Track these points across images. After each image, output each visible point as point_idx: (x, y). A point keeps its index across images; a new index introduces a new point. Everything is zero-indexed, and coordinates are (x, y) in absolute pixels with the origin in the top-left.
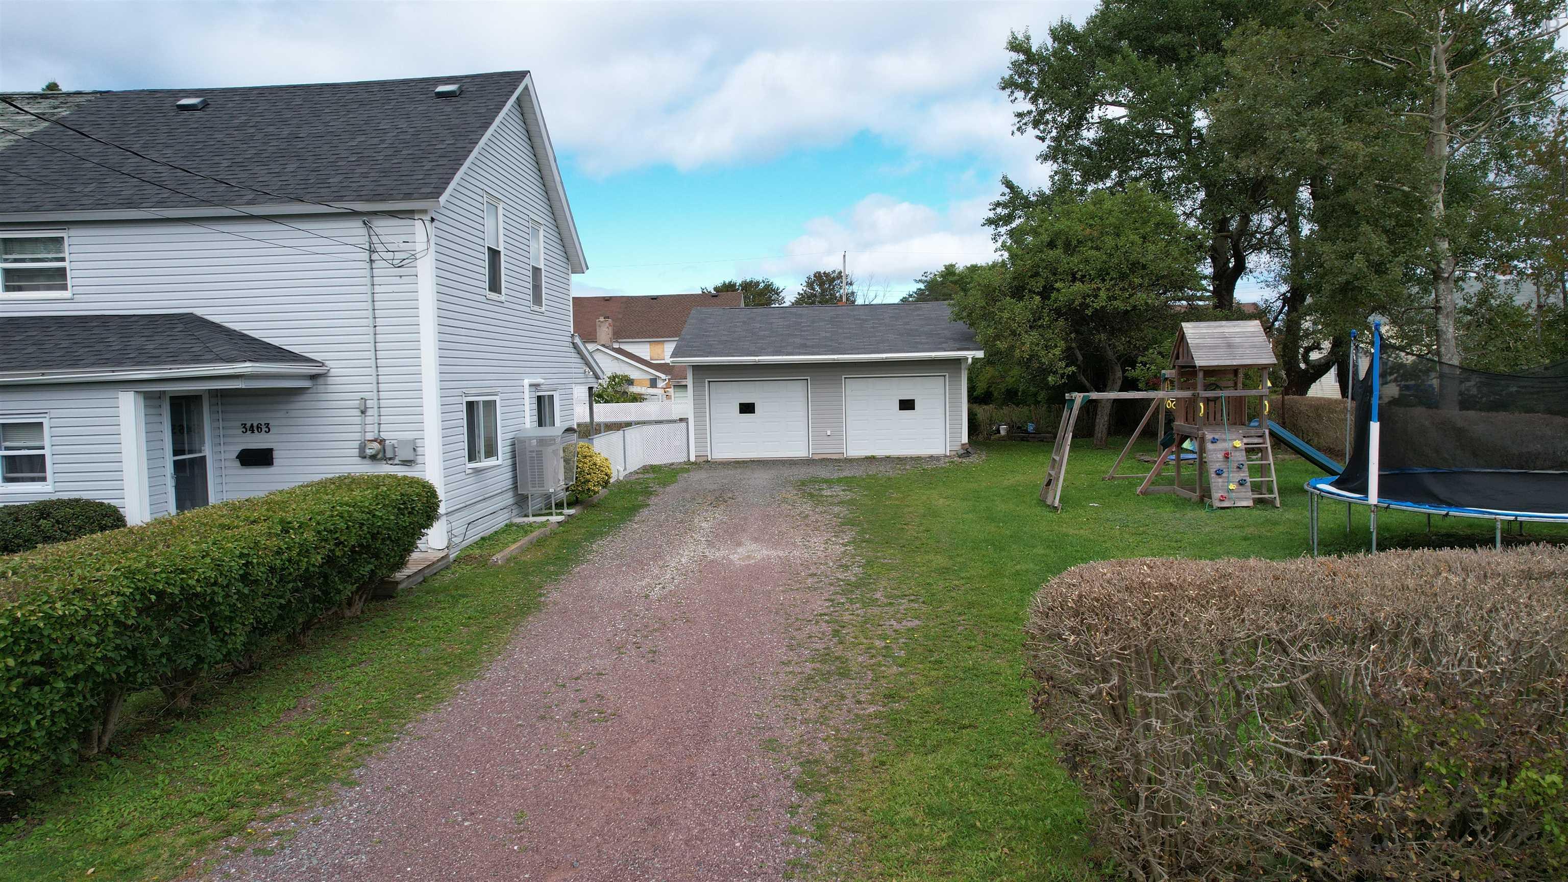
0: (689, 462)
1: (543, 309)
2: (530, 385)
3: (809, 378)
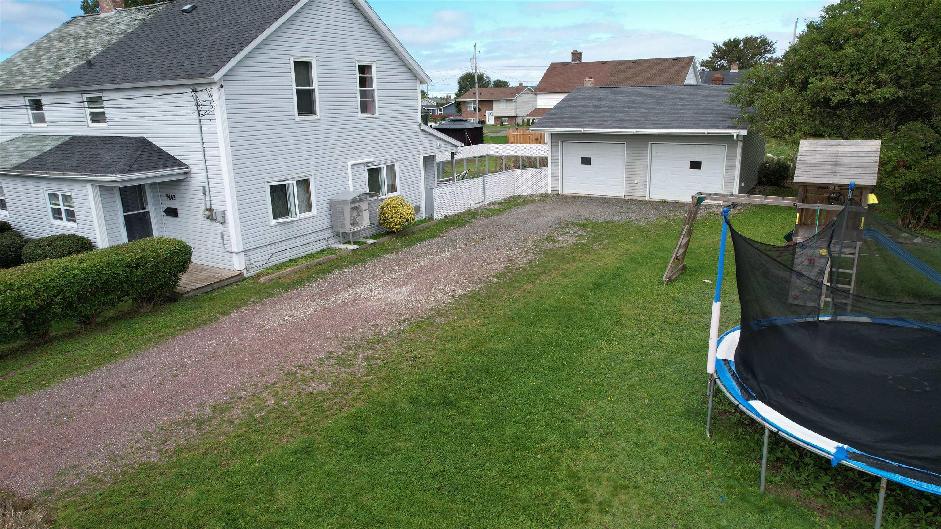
0: (546, 196)
1: (377, 115)
2: (352, 165)
3: (626, 143)
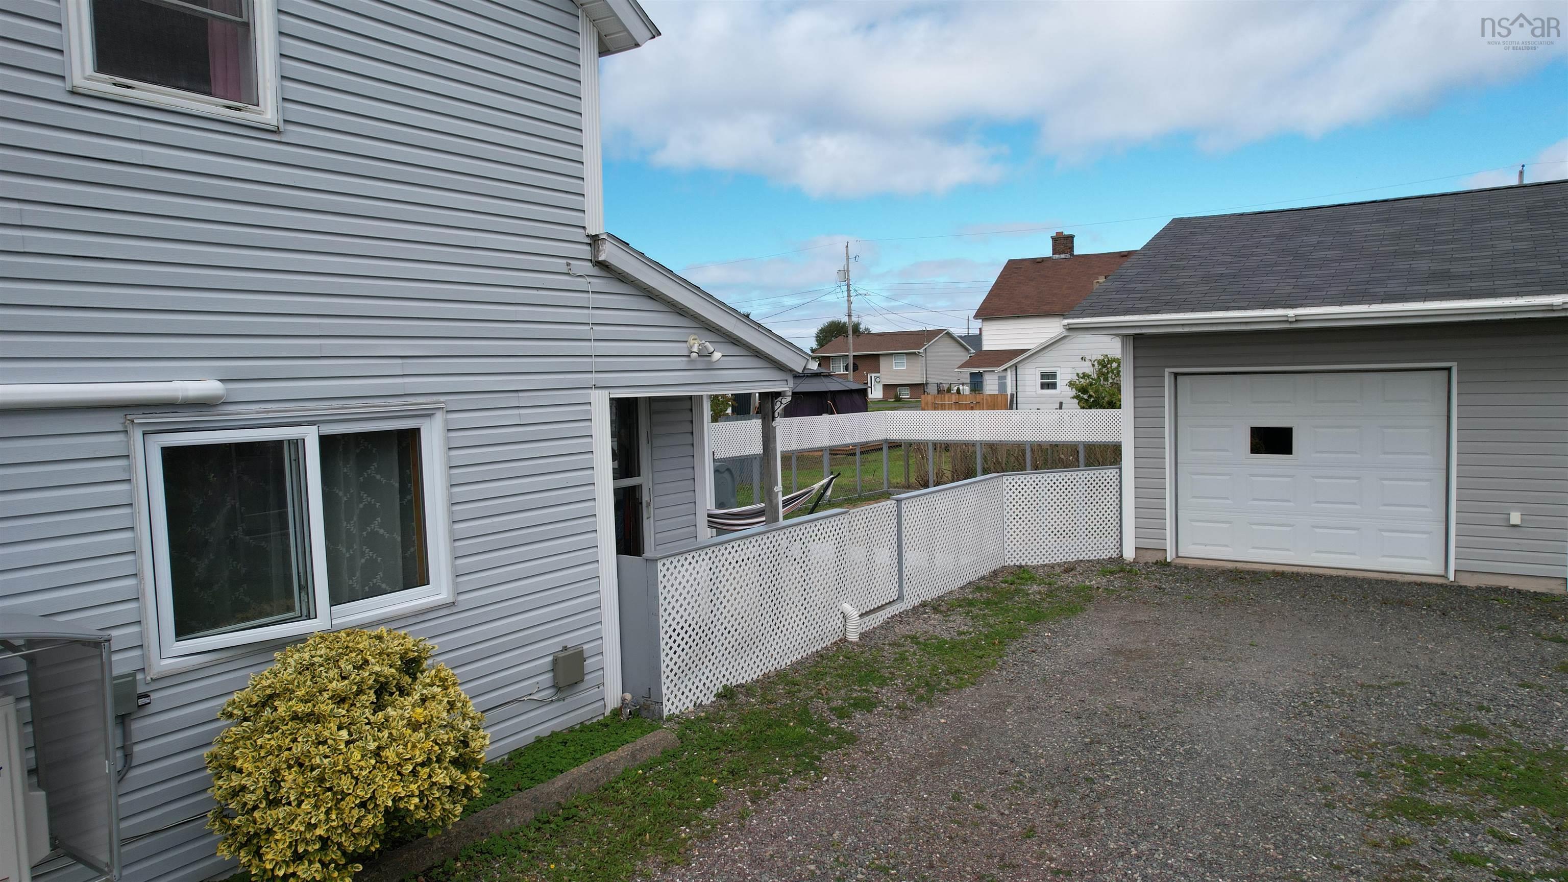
1: (266, 115)
3: (1454, 365)
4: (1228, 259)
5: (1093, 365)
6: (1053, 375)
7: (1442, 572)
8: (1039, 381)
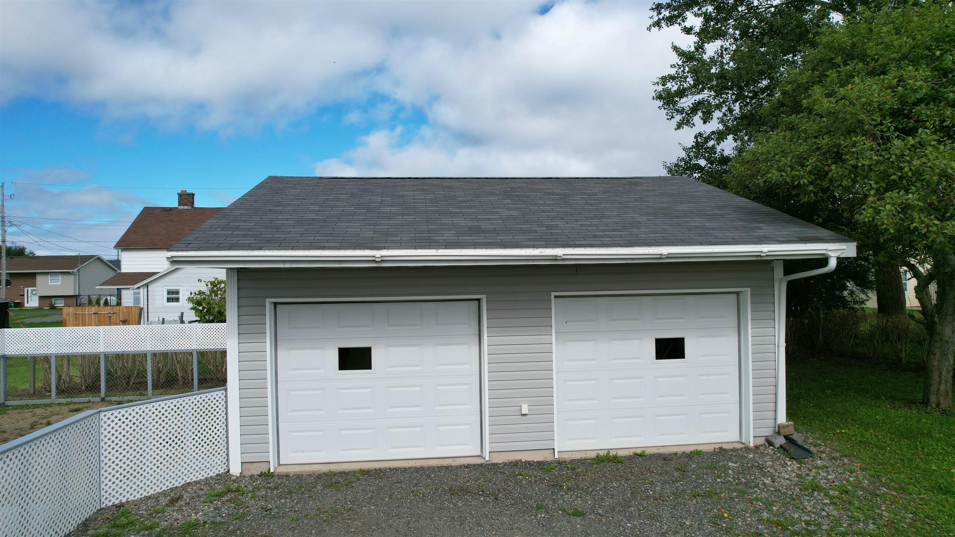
3: (484, 298)
4: (316, 208)
5: (207, 285)
6: (177, 292)
7: (479, 453)
8: (166, 296)
